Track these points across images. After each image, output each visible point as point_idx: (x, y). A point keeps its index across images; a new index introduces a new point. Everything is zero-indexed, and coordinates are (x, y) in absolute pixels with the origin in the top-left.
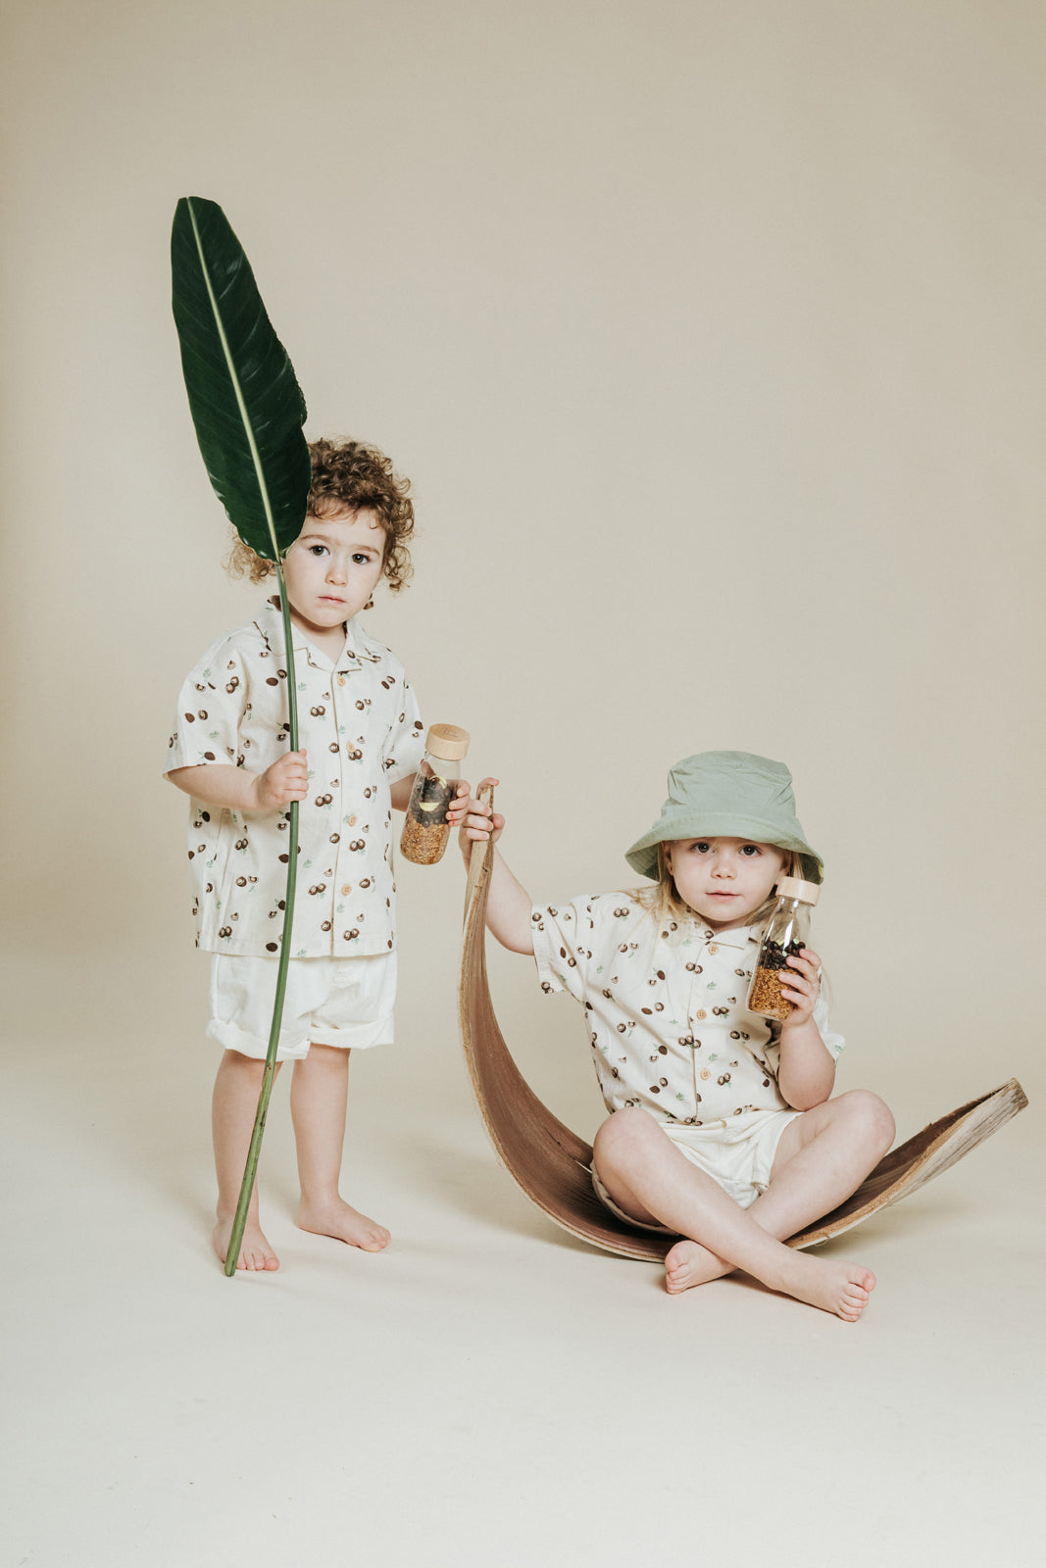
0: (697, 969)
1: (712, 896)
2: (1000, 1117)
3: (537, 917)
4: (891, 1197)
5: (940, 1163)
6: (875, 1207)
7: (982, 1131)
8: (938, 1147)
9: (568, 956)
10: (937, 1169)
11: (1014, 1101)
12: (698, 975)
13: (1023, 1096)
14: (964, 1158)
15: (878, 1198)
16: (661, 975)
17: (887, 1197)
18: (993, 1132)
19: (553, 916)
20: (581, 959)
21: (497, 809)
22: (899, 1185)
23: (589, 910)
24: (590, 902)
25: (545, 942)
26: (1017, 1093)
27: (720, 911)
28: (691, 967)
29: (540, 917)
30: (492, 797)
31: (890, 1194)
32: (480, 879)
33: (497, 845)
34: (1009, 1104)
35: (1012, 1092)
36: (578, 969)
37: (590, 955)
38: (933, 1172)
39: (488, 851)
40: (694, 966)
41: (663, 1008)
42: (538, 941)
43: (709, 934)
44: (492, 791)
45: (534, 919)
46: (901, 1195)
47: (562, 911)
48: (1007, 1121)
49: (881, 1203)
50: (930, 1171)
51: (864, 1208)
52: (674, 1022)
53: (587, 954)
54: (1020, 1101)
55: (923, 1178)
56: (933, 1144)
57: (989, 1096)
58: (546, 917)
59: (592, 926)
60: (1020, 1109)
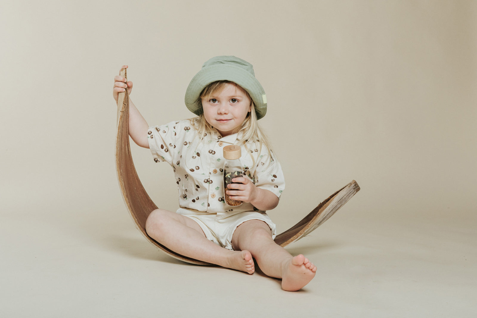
0: (213, 152)
1: (218, 121)
2: (349, 196)
3: (150, 133)
4: (305, 231)
5: (325, 216)
6: (299, 236)
7: (342, 202)
8: (323, 210)
9: (165, 148)
10: (324, 219)
11: (354, 189)
12: (214, 155)
13: (358, 186)
14: (335, 214)
15: (300, 232)
16: (198, 154)
17: (304, 232)
18: (346, 202)
19: (158, 131)
20: (171, 149)
21: (128, 80)
22: (308, 226)
23: (174, 128)
24: (175, 125)
25: (155, 143)
26: (355, 185)
27: (224, 128)
28: (211, 151)
29: (151, 133)
30: (126, 73)
31: (305, 230)
32: (123, 108)
33: (130, 96)
34: (352, 190)
35: (353, 185)
36: (170, 153)
37: (175, 147)
38: (323, 220)
39: (125, 97)
40: (212, 151)
41: (199, 169)
42: (151, 142)
43: (219, 137)
44: (126, 71)
45: (149, 133)
46: (310, 231)
47: (162, 128)
48: (352, 197)
49: (301, 234)
50: (321, 220)
51: (294, 237)
52: (203, 174)
53: (174, 146)
54: (357, 188)
55: (318, 223)
56: (322, 208)
57: (344, 188)
58: (154, 133)
59: (175, 135)
60: (357, 191)
